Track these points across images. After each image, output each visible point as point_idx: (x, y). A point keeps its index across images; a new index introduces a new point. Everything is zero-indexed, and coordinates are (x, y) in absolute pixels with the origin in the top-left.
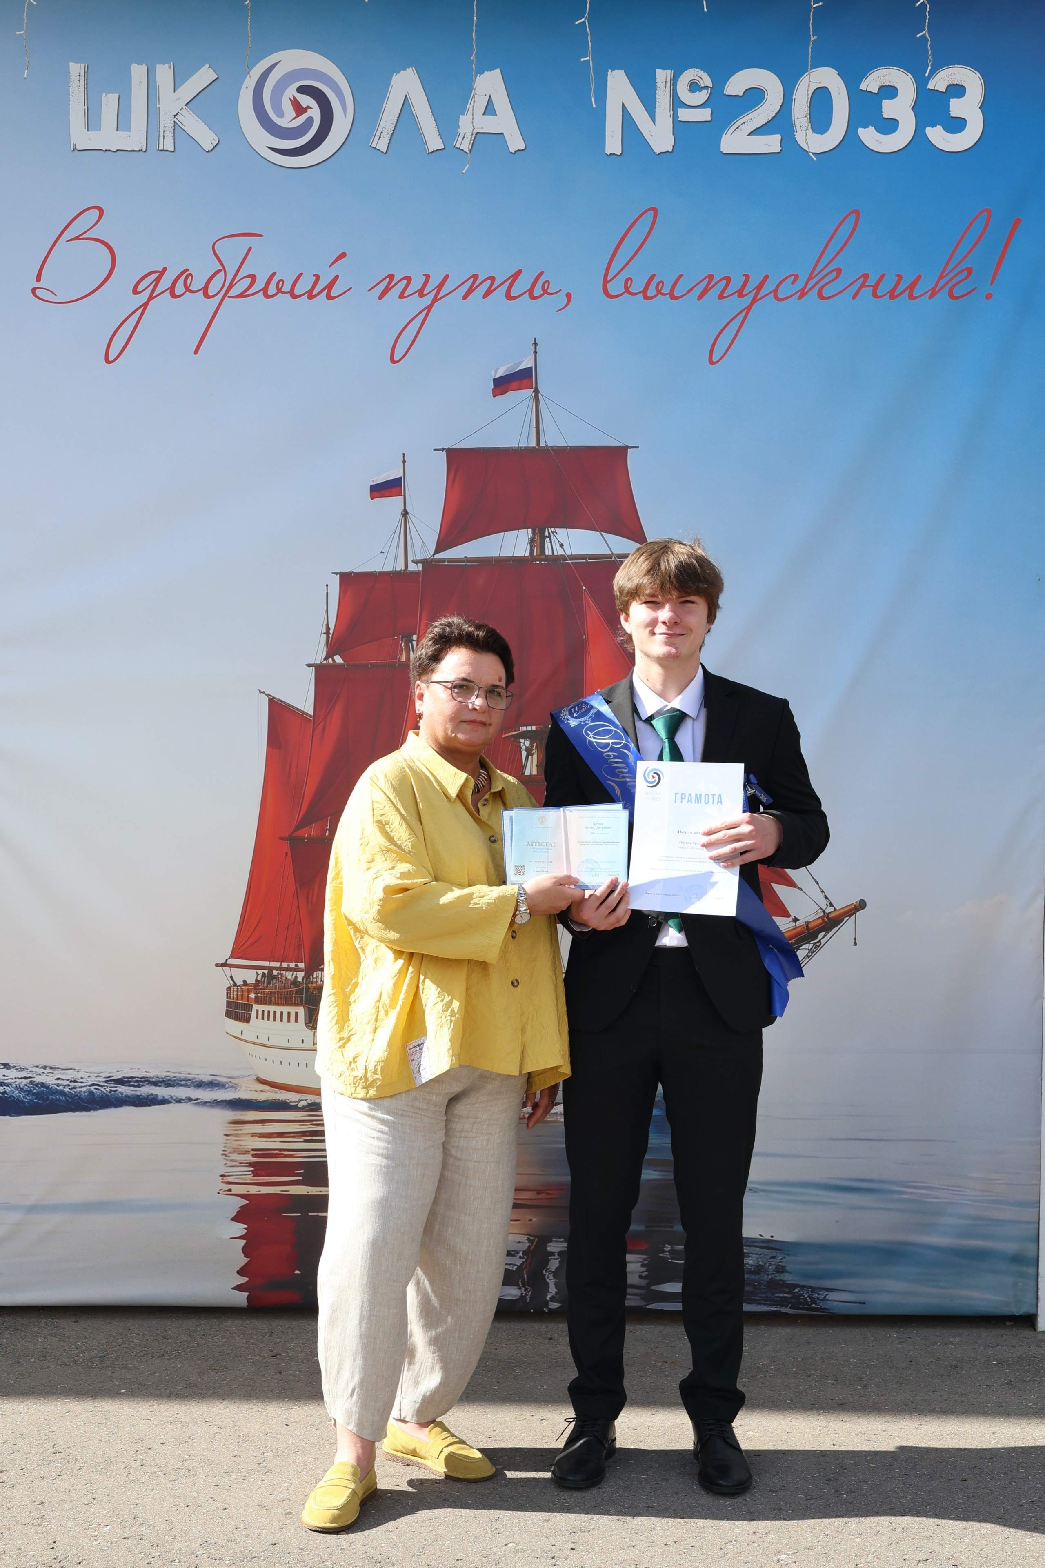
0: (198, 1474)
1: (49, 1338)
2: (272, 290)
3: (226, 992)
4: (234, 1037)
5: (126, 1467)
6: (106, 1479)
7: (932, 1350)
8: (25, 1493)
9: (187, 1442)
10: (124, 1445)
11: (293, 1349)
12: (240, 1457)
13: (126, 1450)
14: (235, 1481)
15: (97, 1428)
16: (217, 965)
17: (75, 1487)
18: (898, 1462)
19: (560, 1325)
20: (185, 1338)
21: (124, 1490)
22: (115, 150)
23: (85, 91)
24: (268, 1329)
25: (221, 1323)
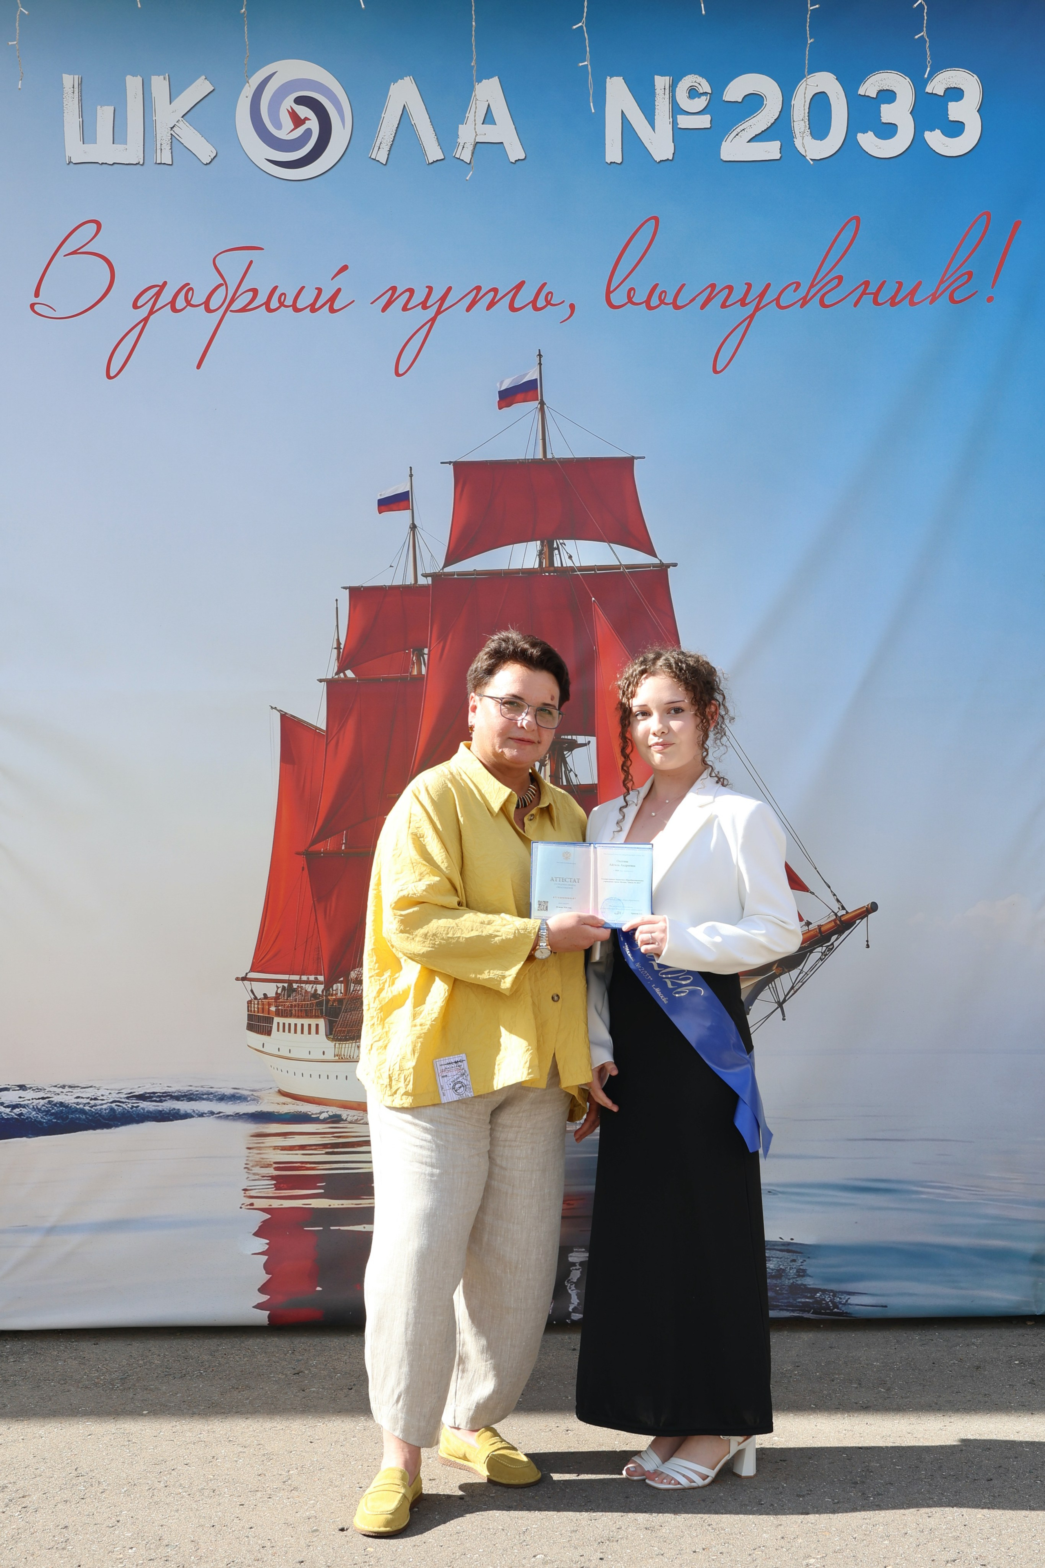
0: (223, 1494)
1: (69, 1360)
2: (274, 304)
3: (246, 1005)
4: (256, 1050)
5: (150, 1489)
6: (130, 1501)
7: (955, 1351)
8: (48, 1517)
9: (211, 1462)
10: (148, 1467)
11: (315, 1366)
12: (265, 1476)
13: (150, 1472)
14: (261, 1500)
15: (119, 1451)
16: (237, 979)
17: (99, 1510)
18: (924, 1464)
20: (206, 1358)
21: (148, 1511)
22: (111, 163)
23: (79, 103)
24: (290, 1346)
25: (242, 1342)
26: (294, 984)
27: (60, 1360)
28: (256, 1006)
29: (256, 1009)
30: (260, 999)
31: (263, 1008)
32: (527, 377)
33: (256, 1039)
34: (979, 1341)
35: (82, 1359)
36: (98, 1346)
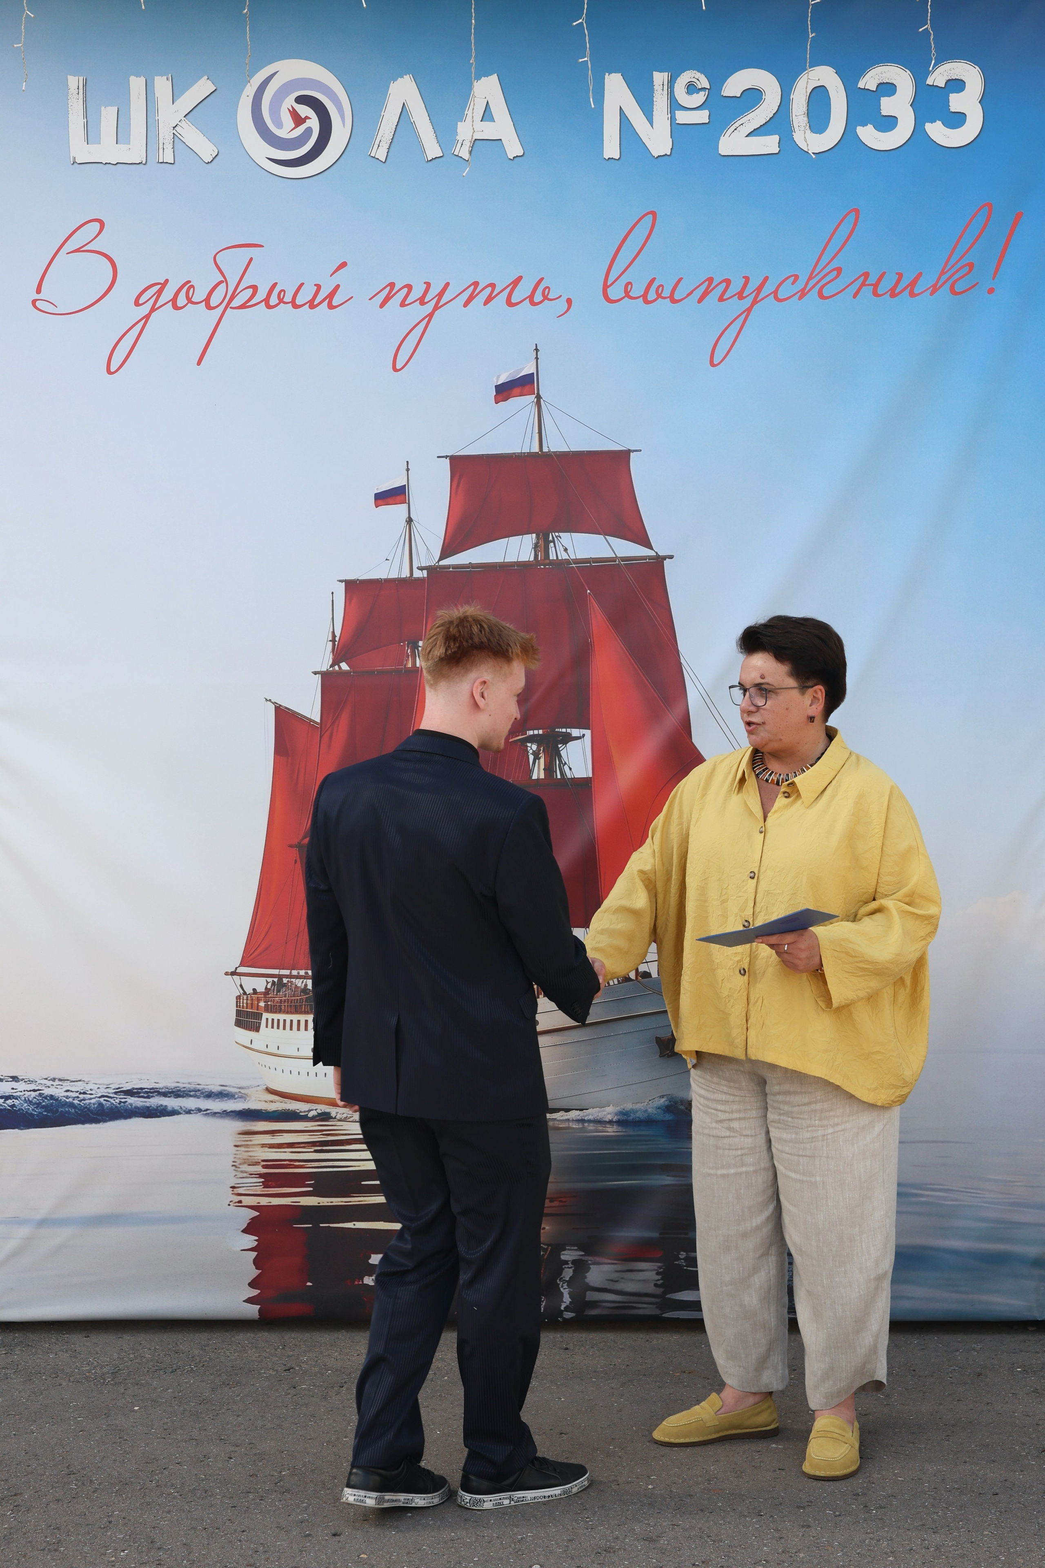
1: (60, 1354)
2: (274, 300)
3: (235, 1000)
4: (244, 1046)
6: (122, 1501)
7: (956, 1357)
8: (40, 1517)
10: (140, 1465)
11: (306, 1362)
15: (111, 1448)
16: (227, 974)
19: (574, 1335)
20: (197, 1352)
21: (140, 1512)
22: (115, 163)
23: (83, 104)
24: (280, 1342)
25: (233, 1336)
26: (284, 979)
27: (51, 1352)
28: (245, 1001)
29: (245, 1005)
30: (249, 994)
31: (252, 1003)
32: (523, 372)
33: (244, 1036)
34: (979, 1347)
35: (73, 1352)
36: (89, 1338)
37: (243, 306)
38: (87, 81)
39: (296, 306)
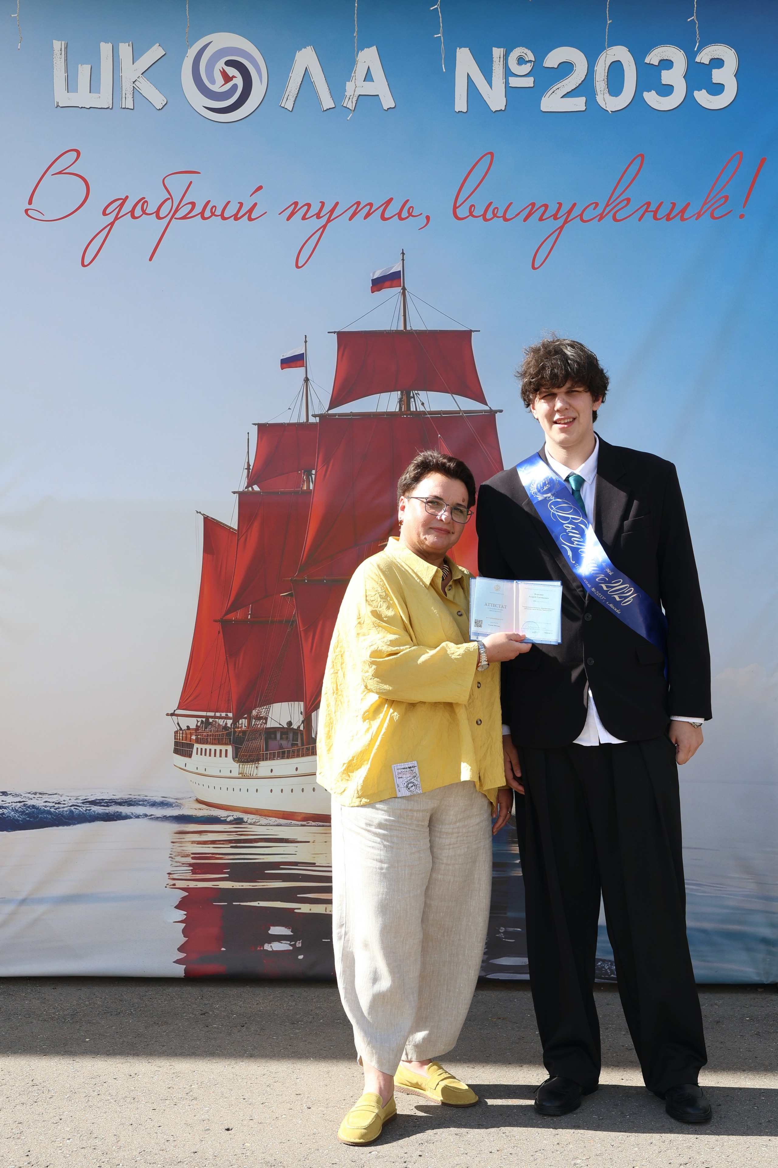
0: (141, 1101)
1: (34, 1000)
2: (208, 214)
3: (174, 734)
4: (179, 768)
5: (86, 1096)
9: (134, 1077)
11: (218, 1009)
13: (87, 1084)
16: (167, 715)
20: (136, 1000)
22: (88, 107)
23: (65, 62)
24: (200, 994)
25: (164, 990)
26: (210, 719)
27: (27, 1000)
28: (181, 735)
29: (181, 738)
30: (184, 730)
31: (186, 737)
32: (393, 270)
33: (180, 760)
34: (720, 1002)
35: (43, 999)
36: (56, 990)
37: (184, 218)
38: (68, 45)
39: (224, 218)
